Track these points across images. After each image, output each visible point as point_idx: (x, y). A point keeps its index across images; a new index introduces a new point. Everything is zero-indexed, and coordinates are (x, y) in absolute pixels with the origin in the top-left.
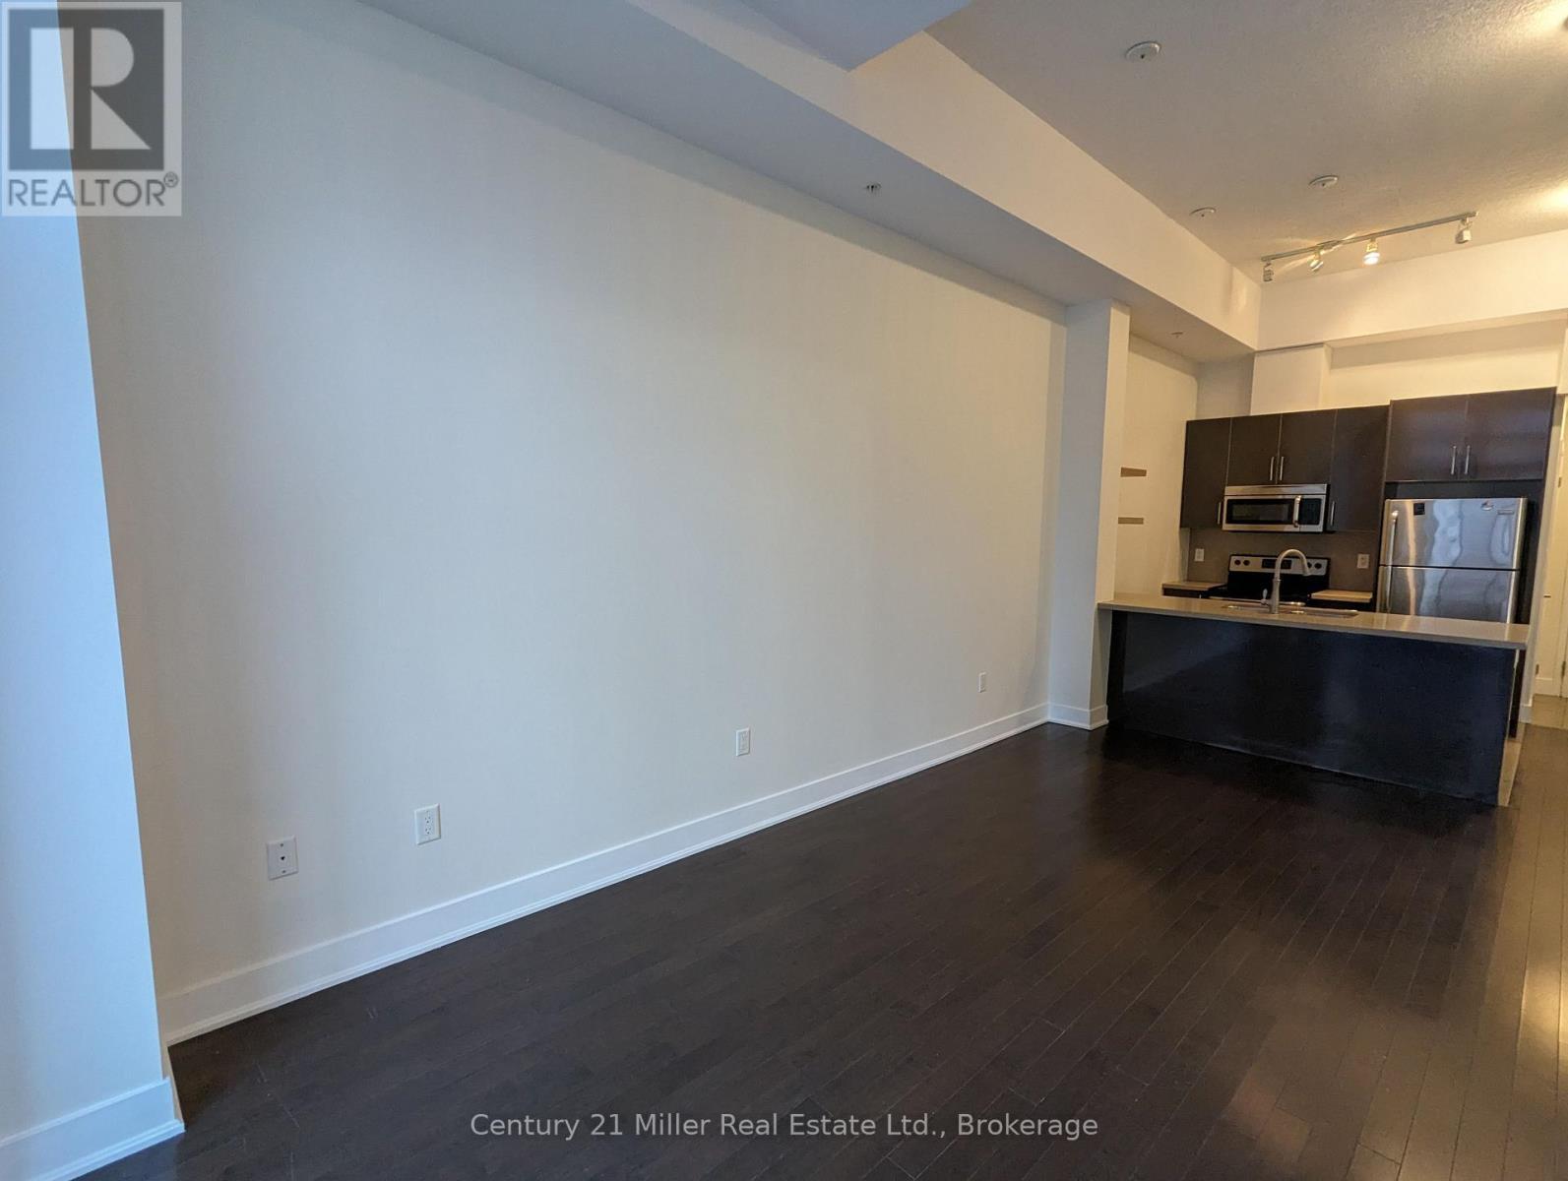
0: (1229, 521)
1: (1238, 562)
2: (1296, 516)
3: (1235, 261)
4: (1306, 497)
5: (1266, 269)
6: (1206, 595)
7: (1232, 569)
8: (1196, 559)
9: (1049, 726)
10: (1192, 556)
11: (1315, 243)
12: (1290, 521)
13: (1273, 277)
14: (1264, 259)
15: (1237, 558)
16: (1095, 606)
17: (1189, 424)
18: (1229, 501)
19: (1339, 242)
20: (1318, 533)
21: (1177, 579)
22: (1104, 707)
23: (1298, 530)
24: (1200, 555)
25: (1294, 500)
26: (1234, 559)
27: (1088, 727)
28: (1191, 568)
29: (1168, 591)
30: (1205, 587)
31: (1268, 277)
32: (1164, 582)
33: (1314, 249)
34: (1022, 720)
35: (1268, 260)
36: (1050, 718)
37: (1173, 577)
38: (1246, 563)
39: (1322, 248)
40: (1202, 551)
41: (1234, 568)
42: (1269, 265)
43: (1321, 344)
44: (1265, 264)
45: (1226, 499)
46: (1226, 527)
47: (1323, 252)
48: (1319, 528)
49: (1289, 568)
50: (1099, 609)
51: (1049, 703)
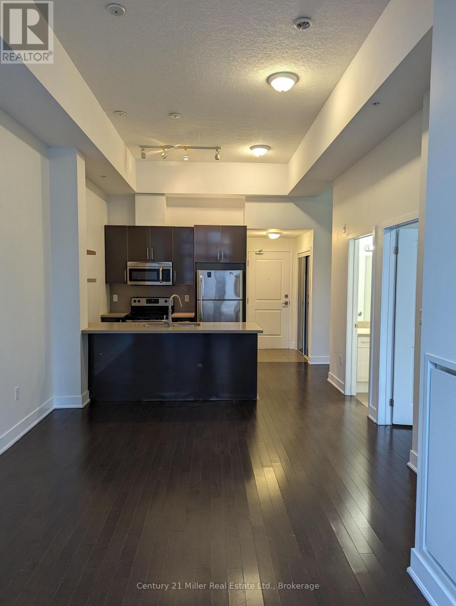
0: (131, 280)
1: (135, 301)
2: (161, 278)
3: (128, 144)
4: (165, 268)
5: (142, 152)
6: (124, 320)
7: (132, 305)
8: (114, 301)
9: (55, 412)
10: (111, 299)
11: (163, 145)
12: (158, 280)
13: (146, 156)
14: (141, 147)
15: (135, 299)
16: (80, 333)
17: (106, 226)
18: (130, 269)
19: (172, 147)
20: (170, 286)
21: (106, 312)
22: (87, 392)
23: (162, 284)
24: (115, 298)
25: (159, 269)
26: (133, 299)
27: (81, 406)
28: (112, 305)
29: (104, 319)
30: (123, 315)
31: (143, 156)
32: (101, 314)
33: (162, 147)
34: (41, 411)
35: (143, 147)
36: (55, 406)
37: (104, 311)
38: (139, 301)
39: (166, 148)
40: (117, 296)
41: (133, 304)
42: (143, 150)
43: (163, 194)
44: (141, 149)
45: (128, 268)
46: (129, 283)
47: (166, 149)
48: (170, 283)
49: (158, 303)
50: (82, 334)
51: (54, 397)
